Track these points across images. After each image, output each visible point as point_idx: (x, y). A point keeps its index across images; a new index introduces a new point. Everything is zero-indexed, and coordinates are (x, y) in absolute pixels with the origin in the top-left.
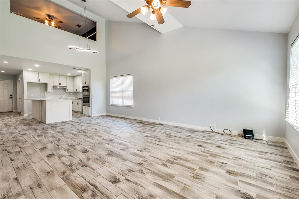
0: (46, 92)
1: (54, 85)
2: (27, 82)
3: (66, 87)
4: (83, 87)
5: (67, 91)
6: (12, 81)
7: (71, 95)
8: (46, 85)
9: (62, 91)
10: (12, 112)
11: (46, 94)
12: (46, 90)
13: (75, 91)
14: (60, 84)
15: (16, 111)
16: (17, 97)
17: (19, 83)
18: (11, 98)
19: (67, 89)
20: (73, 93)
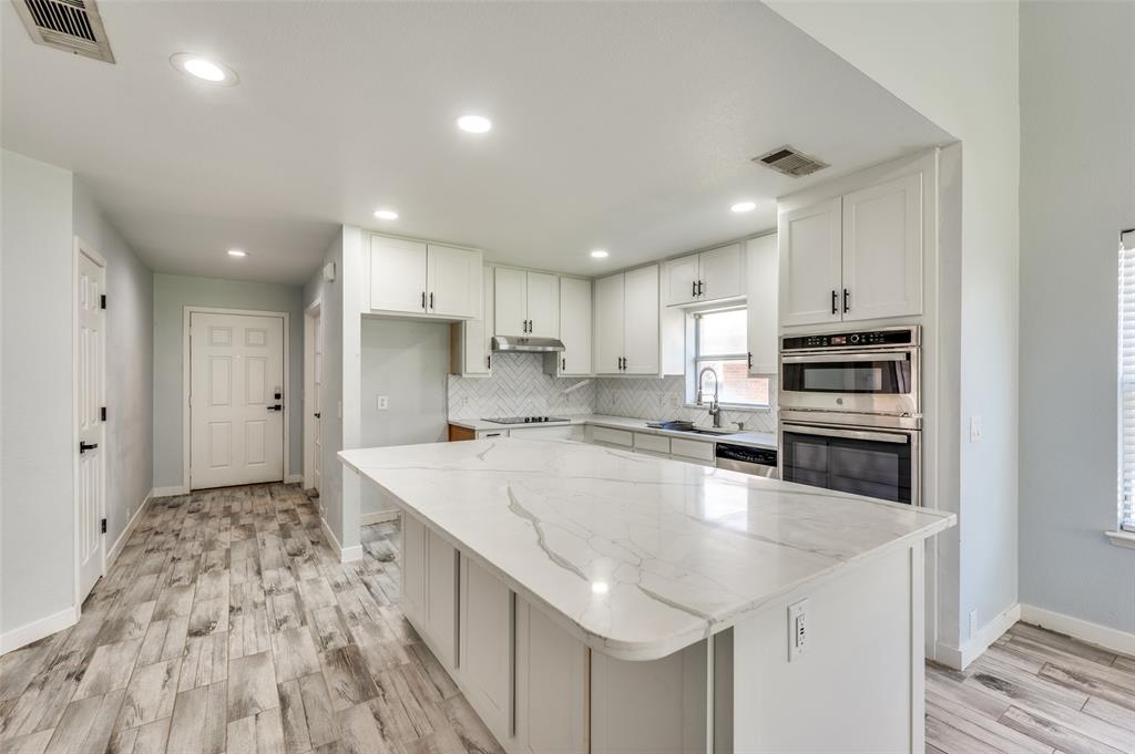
0: (452, 379)
1: (499, 333)
2: (362, 315)
3: (558, 343)
4: (789, 343)
5: (560, 373)
6: (284, 314)
8: (453, 332)
10: (281, 482)
11: (450, 394)
12: (455, 366)
13: (613, 370)
14: (528, 325)
15: (295, 479)
16: (303, 402)
17: (316, 324)
18: (278, 408)
19: (563, 355)
20: (587, 381)
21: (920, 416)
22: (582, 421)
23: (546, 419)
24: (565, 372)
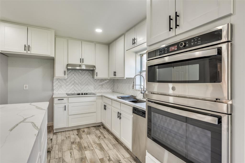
1: (69, 63)
5: (95, 77)
7: (104, 86)
9: (87, 77)
13: (113, 76)
14: (82, 60)
19: (96, 71)
20: (108, 81)
21: (230, 102)
22: (100, 95)
23: (87, 94)
24: (98, 77)
